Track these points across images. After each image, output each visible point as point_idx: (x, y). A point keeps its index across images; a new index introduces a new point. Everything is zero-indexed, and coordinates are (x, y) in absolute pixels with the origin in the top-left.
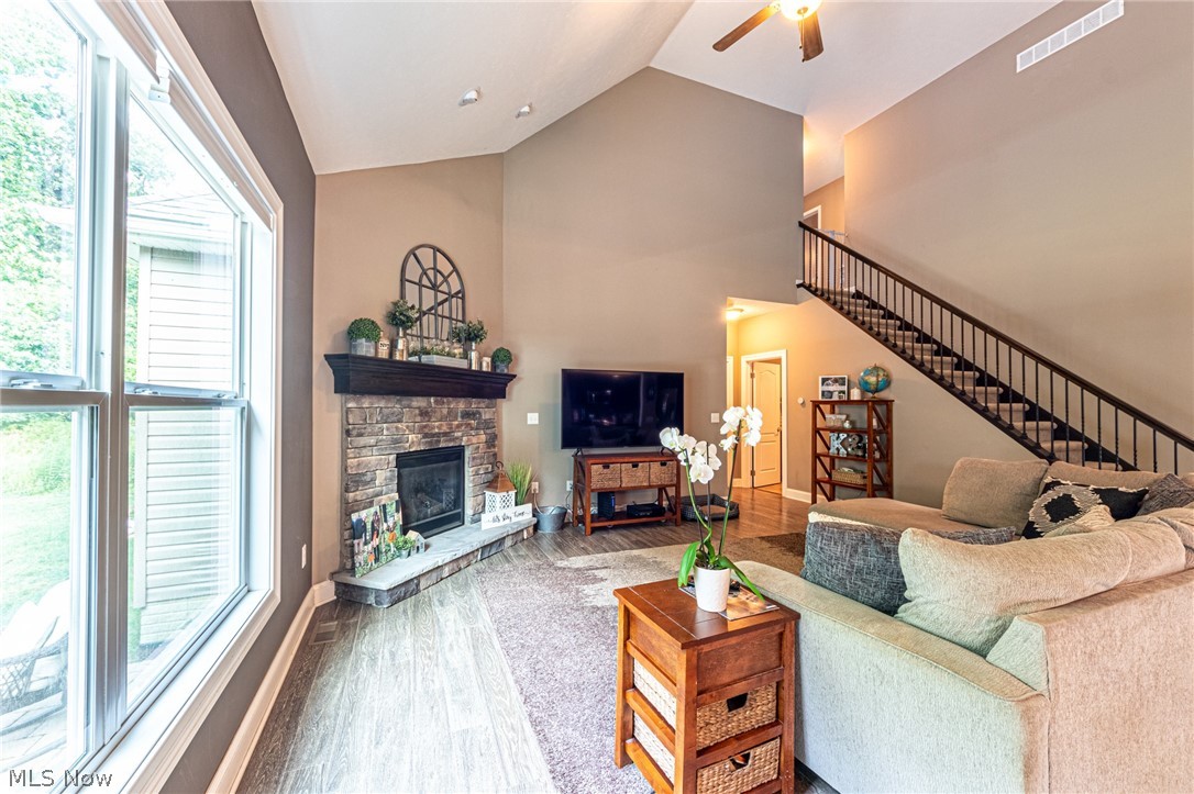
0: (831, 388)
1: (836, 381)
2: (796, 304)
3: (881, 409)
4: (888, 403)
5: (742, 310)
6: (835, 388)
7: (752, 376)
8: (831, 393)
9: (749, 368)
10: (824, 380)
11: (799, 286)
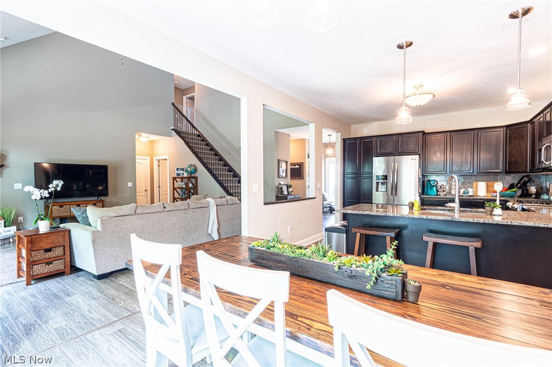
0: (180, 172)
1: (181, 169)
2: (171, 137)
3: (193, 180)
4: (196, 178)
5: (149, 138)
6: (181, 172)
7: (159, 166)
8: (180, 174)
9: (157, 162)
10: (177, 169)
11: (172, 129)
